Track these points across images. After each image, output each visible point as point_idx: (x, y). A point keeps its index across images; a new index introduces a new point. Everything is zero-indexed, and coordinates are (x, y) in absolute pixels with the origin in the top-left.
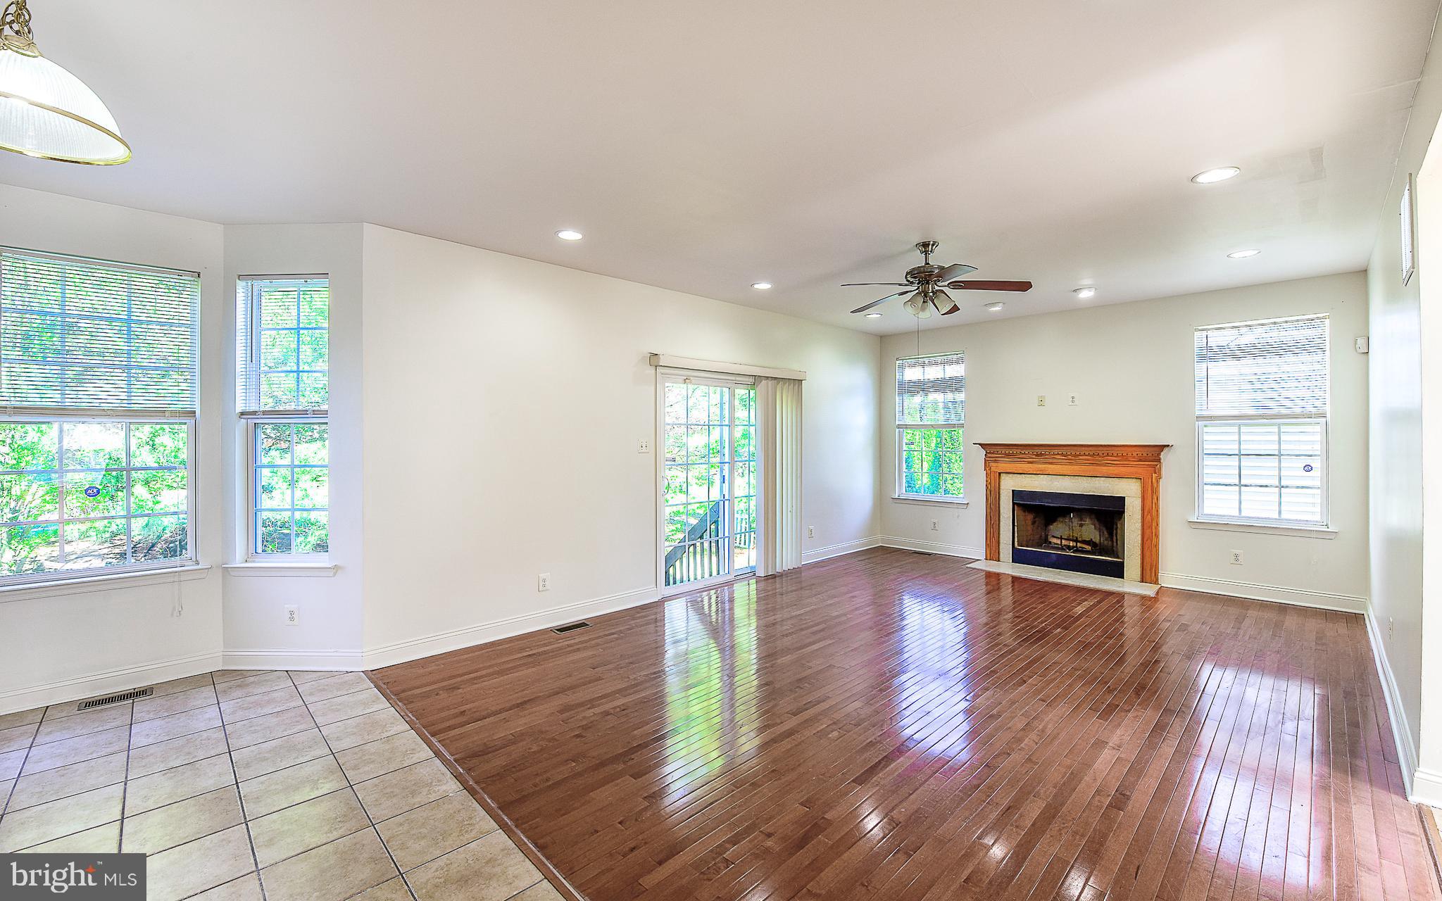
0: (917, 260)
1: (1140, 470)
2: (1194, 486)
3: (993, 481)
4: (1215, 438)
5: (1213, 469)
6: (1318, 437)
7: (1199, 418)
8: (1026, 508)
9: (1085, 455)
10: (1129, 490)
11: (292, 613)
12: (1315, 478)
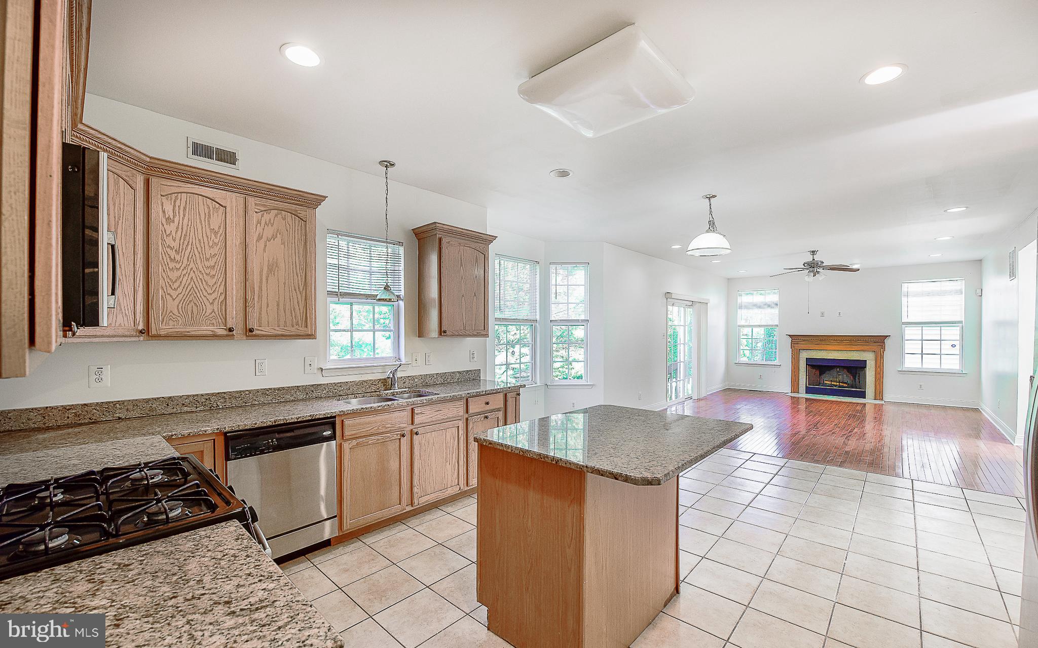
0: (809, 258)
1: (875, 347)
2: (901, 354)
3: (795, 354)
4: (910, 332)
5: (909, 347)
6: (958, 332)
7: (904, 323)
8: (813, 366)
9: (846, 340)
10: (869, 357)
11: (573, 404)
12: (957, 350)
